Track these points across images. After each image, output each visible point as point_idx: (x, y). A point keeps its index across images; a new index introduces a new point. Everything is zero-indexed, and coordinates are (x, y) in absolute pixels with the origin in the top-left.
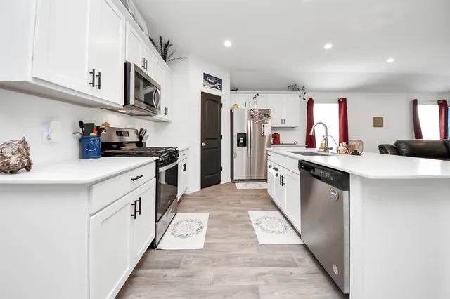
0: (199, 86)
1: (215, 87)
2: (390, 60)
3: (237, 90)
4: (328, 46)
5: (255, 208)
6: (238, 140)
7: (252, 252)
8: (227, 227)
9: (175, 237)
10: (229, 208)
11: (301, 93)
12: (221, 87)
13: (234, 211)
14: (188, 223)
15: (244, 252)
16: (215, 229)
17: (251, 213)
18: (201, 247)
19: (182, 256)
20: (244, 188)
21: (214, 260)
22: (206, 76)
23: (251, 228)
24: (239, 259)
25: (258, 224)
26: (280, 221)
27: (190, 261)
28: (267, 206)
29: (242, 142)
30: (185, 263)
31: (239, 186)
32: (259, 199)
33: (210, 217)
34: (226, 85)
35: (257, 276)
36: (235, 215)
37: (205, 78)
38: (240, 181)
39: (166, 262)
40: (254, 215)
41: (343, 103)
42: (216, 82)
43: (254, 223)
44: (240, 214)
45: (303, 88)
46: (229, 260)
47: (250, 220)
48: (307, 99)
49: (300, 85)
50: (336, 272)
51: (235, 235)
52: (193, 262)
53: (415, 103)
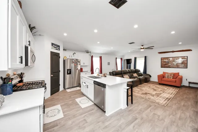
0: (50, 49)
1: (57, 49)
2: (112, 48)
3: (66, 50)
4: (98, 43)
5: (77, 98)
6: (68, 72)
7: (81, 111)
8: (70, 107)
9: (50, 117)
10: (67, 100)
11: (90, 54)
12: (59, 49)
13: (70, 101)
14: (52, 111)
15: (78, 112)
16: (66, 109)
17: (77, 100)
18: (63, 116)
19: (57, 122)
20: (71, 91)
21: (69, 118)
22: (53, 44)
23: (78, 104)
24: (78, 115)
25: (80, 102)
26: (87, 99)
27: (61, 122)
28: (81, 96)
29: (69, 72)
30: (59, 123)
31: (68, 90)
32: (78, 94)
33: (61, 106)
34: (61, 48)
35: (84, 117)
36: (71, 102)
37: (52, 45)
38: (68, 88)
39: (51, 126)
40: (78, 100)
41: (101, 58)
42: (57, 47)
43: (79, 103)
44: (73, 101)
45: (90, 52)
46: (74, 116)
47: (77, 102)
48: (91, 56)
49: (89, 51)
50: (103, 107)
51: (73, 109)
52: (62, 122)
53: (116, 58)
